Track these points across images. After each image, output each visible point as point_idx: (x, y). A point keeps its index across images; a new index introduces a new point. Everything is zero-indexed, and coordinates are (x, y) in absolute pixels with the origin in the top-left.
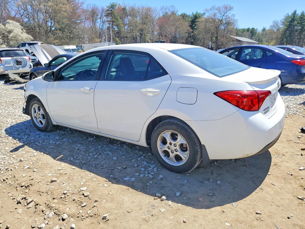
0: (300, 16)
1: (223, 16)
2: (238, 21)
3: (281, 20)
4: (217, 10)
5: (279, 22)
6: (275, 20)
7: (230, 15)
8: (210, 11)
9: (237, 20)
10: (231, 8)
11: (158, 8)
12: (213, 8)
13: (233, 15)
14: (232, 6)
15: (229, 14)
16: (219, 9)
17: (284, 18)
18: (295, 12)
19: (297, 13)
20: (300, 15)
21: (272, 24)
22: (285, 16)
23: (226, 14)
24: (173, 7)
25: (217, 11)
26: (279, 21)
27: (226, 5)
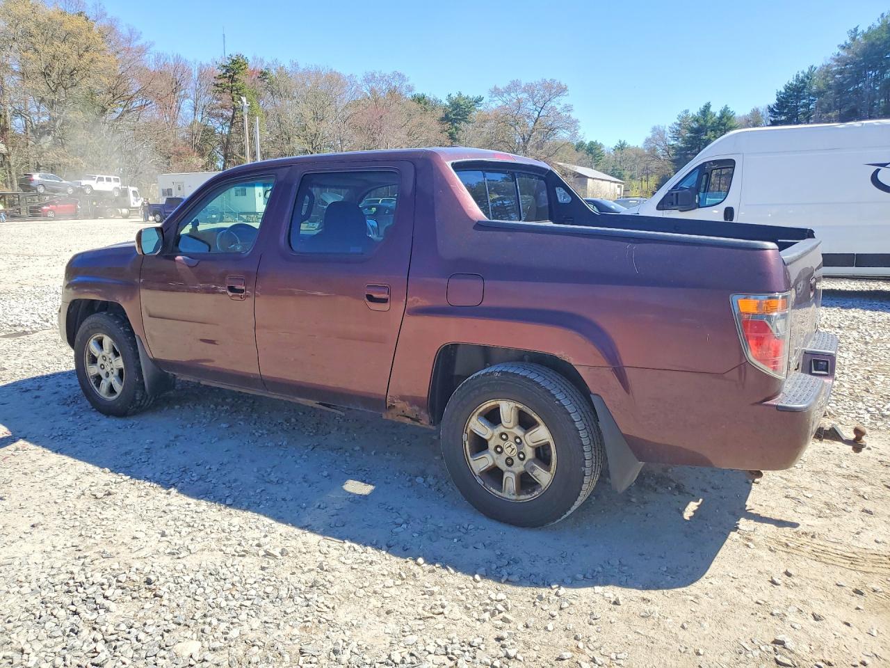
0: (719, 118)
1: (542, 108)
2: (579, 124)
3: (670, 125)
4: (525, 91)
5: (667, 130)
6: (656, 125)
7: (559, 108)
8: (505, 95)
9: (577, 121)
10: (562, 90)
11: (359, 78)
12: (514, 86)
13: (568, 108)
14: (563, 83)
15: (559, 103)
16: (530, 89)
17: (679, 122)
18: (707, 107)
19: (712, 109)
20: (718, 115)
21: (650, 135)
22: (679, 116)
23: (549, 105)
24: (401, 77)
25: (525, 96)
26: (667, 127)
27: (548, 80)
